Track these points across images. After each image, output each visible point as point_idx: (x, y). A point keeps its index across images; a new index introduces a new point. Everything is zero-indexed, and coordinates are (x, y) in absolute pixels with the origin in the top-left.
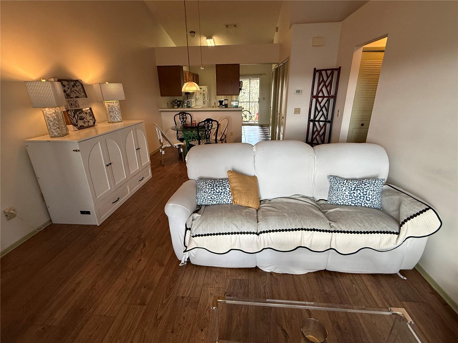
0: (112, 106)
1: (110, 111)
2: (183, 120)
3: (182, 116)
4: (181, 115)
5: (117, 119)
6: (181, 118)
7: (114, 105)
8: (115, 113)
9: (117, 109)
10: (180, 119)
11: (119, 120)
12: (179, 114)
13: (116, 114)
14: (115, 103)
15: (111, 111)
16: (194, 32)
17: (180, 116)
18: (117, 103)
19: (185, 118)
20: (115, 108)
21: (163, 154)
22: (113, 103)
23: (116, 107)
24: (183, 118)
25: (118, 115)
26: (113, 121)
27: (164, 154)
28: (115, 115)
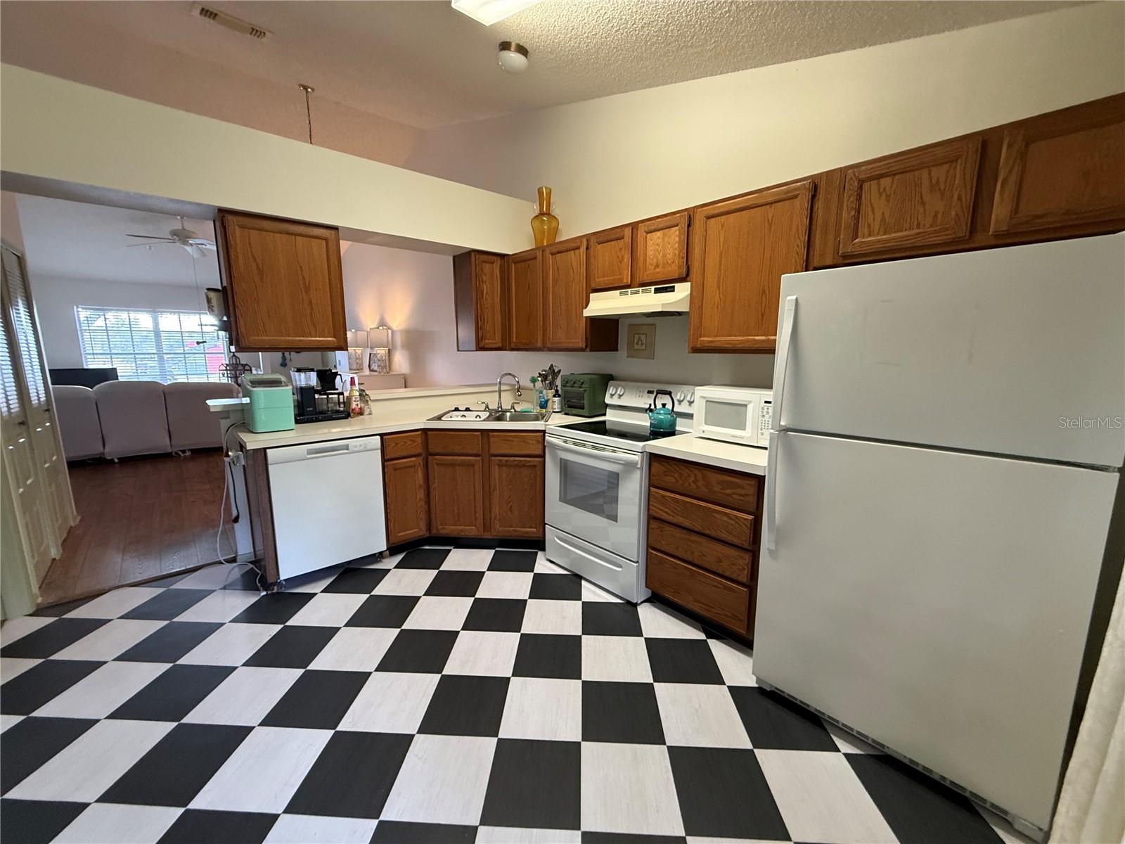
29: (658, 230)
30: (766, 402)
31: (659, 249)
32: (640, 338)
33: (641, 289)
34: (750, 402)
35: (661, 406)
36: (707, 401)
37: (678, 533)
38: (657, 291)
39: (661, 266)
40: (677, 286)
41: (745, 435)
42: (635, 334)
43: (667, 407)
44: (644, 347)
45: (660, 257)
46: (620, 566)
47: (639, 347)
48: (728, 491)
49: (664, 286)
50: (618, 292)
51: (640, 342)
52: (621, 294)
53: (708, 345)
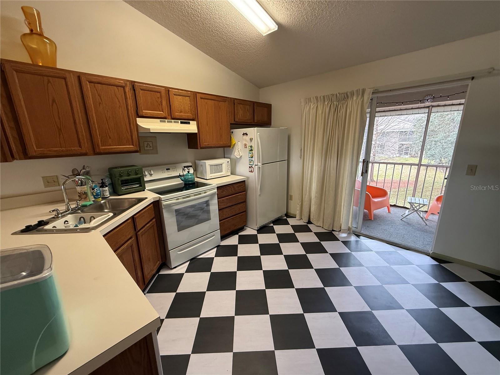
29: (180, 96)
30: (228, 162)
31: (182, 104)
32: (148, 144)
33: (173, 120)
34: (223, 163)
35: (187, 172)
36: (210, 166)
37: (227, 210)
38: (181, 123)
39: (183, 112)
40: (191, 122)
41: (223, 173)
42: (144, 142)
43: (190, 172)
44: (151, 148)
45: (182, 108)
46: (214, 235)
47: (148, 148)
48: (239, 188)
49: (185, 121)
50: (159, 120)
51: (149, 146)
52: (161, 121)
53: (207, 146)
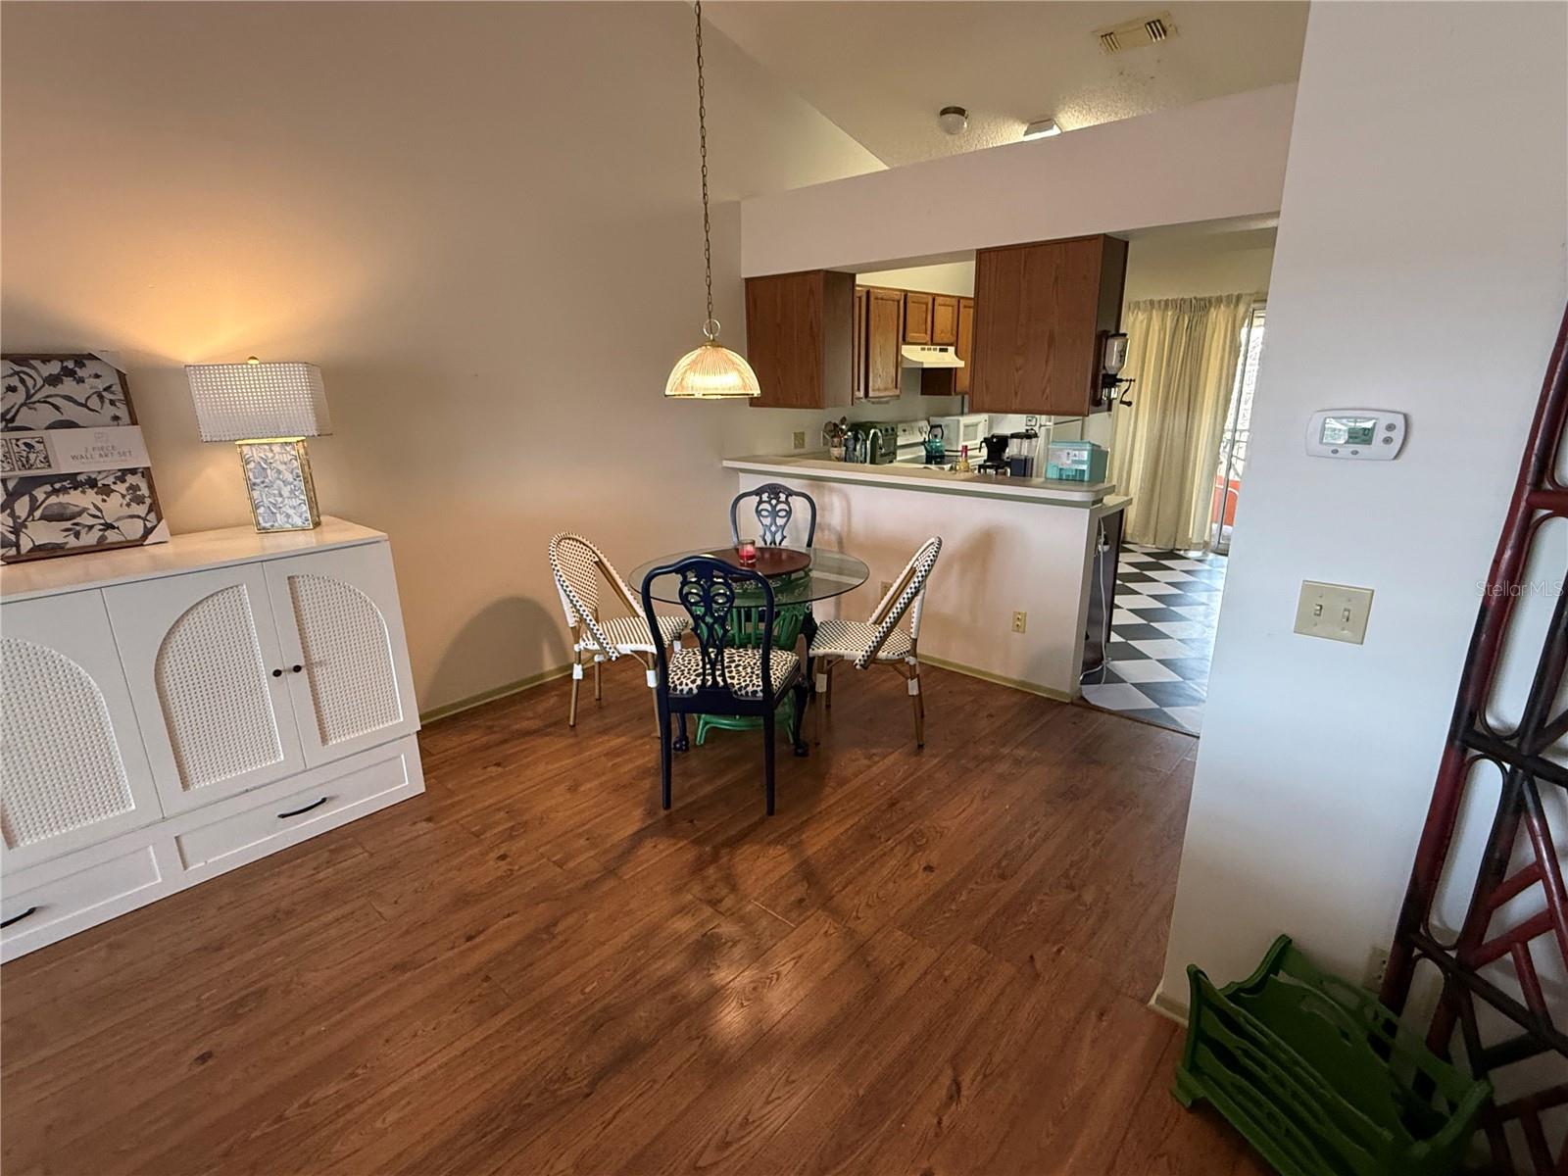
0: (265, 461)
1: (254, 480)
2: (774, 522)
3: (769, 502)
4: (765, 497)
5: (288, 516)
6: (764, 513)
7: (270, 455)
8: (276, 492)
9: (290, 478)
10: (758, 512)
11: (298, 522)
12: (758, 492)
13: (281, 495)
14: (276, 449)
15: (258, 481)
16: (960, 111)
17: (760, 502)
18: (288, 449)
19: (783, 514)
20: (279, 472)
21: (575, 677)
22: (266, 447)
23: (282, 467)
24: (774, 514)
25: (295, 502)
26: (268, 525)
27: (581, 677)
28: (280, 500)
31: (944, 319)
33: (933, 347)
38: (940, 350)
39: (944, 332)
40: (949, 348)
45: (944, 325)
49: (944, 347)
50: (920, 347)
52: (922, 349)
